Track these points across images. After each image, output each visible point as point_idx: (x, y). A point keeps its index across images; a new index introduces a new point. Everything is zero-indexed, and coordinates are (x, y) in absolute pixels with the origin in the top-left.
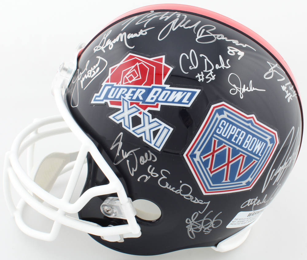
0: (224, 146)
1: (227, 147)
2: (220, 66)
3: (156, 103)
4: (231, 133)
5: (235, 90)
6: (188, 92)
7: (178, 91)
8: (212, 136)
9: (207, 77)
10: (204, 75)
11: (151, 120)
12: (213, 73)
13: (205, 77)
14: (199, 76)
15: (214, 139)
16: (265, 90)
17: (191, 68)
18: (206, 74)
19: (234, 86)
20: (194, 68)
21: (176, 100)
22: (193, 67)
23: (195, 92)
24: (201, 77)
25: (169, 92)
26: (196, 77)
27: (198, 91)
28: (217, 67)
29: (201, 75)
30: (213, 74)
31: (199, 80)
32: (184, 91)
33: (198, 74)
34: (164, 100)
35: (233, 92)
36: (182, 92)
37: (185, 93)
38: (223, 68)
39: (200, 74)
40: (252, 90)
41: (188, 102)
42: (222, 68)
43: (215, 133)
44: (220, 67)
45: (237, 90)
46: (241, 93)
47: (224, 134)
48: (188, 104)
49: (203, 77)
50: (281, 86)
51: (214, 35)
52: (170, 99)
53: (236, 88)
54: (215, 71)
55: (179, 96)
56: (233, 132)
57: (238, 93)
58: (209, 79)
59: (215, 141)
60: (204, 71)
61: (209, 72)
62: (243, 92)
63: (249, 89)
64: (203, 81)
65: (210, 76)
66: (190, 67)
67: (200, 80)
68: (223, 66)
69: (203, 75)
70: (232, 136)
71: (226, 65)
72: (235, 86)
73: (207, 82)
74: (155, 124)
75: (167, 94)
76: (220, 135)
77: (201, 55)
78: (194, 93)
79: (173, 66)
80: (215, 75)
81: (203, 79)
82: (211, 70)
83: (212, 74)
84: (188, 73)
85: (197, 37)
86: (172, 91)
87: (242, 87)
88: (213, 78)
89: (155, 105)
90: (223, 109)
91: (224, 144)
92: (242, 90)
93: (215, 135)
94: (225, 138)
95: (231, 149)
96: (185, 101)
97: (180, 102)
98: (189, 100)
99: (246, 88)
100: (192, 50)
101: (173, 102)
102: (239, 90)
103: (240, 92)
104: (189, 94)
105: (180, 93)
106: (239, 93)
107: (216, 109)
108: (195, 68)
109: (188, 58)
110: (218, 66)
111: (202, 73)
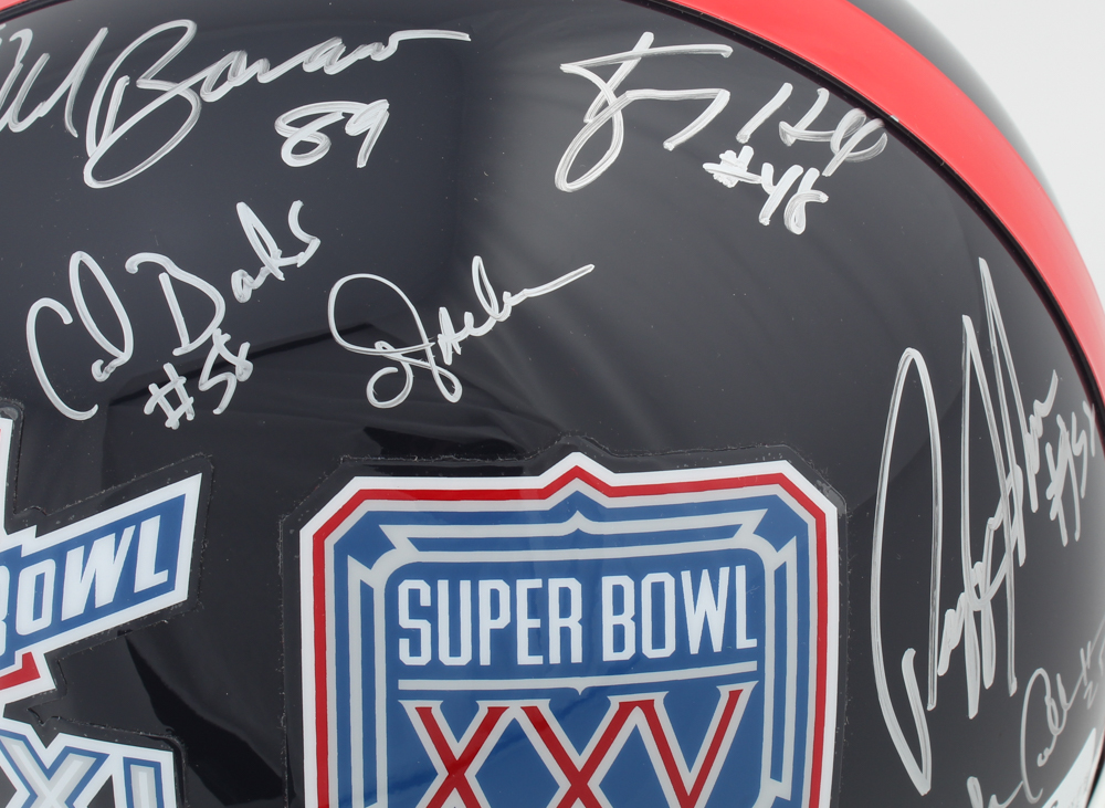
0: (494, 714)
1: (514, 711)
2: (254, 275)
3: (19, 655)
4: (487, 625)
5: (394, 370)
6: (136, 520)
7: (86, 541)
8: (394, 696)
9: (206, 383)
10: (184, 380)
11: (49, 754)
12: (227, 337)
13: (191, 387)
14: (157, 395)
15: (410, 707)
16: (590, 268)
17: (102, 368)
18: (190, 367)
19: (381, 348)
20: (115, 364)
21: (105, 596)
22: (108, 358)
23: (177, 505)
24: (173, 399)
25: (48, 567)
26: (149, 409)
27: (189, 489)
28: (243, 285)
29: (167, 388)
30: (233, 347)
31: (168, 424)
32: (116, 528)
33: (153, 388)
34: (46, 621)
35: (388, 388)
36: (112, 537)
37: (128, 533)
38: (281, 276)
39: (163, 381)
40: (506, 314)
41: (163, 577)
42: (271, 277)
43: (396, 670)
44: (260, 281)
45: (407, 363)
46: (436, 370)
47: (455, 650)
48: (168, 586)
49: (182, 393)
50: (708, 167)
51: (182, 89)
52: (73, 606)
53: (396, 354)
54: (238, 322)
55: (105, 563)
56: (495, 614)
57: (423, 375)
58: (223, 386)
59: (425, 714)
60: (177, 352)
61: (209, 343)
62: (448, 361)
63: (481, 318)
64: (190, 417)
65: (222, 366)
66: (96, 367)
67: (172, 422)
68: (274, 262)
69: (177, 382)
70: (504, 640)
71: (290, 246)
72: (390, 348)
73: (217, 411)
74: (75, 767)
75: (40, 580)
76: (435, 669)
77: (133, 264)
78: (171, 512)
79: (7, 410)
80: (245, 348)
81: (187, 403)
82: (213, 330)
83: (227, 345)
84: (96, 407)
85: (88, 158)
86: (59, 554)
87: (434, 330)
88: (243, 368)
89: (18, 665)
90: (374, 519)
91: (484, 707)
92: (437, 350)
93: (405, 685)
94: (474, 670)
95: (543, 706)
96: (146, 577)
97: (126, 593)
98: (166, 559)
99: (458, 326)
100: (77, 258)
101: (92, 612)
102: (419, 362)
103: (431, 364)
104: (151, 529)
105: (104, 545)
106: (429, 373)
107: (330, 543)
108: (123, 357)
109: (67, 319)
110: (248, 278)
111: (169, 369)
